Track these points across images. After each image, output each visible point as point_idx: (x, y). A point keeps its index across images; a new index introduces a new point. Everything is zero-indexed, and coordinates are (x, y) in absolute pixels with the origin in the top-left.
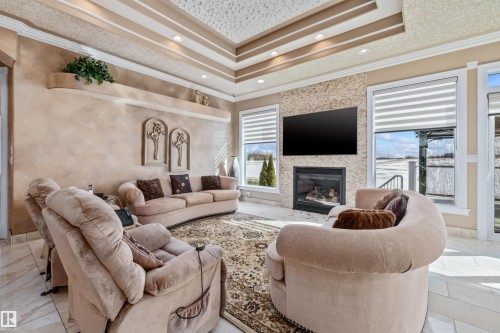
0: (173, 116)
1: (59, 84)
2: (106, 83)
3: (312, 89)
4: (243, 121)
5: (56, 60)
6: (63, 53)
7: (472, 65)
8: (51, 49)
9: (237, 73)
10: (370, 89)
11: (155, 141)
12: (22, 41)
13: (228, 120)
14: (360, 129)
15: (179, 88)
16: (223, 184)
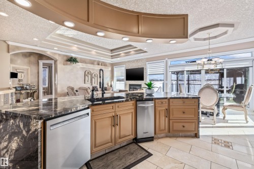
0: (93, 69)
1: (67, 64)
2: (77, 63)
3: (133, 61)
4: (115, 69)
5: (65, 58)
6: (67, 56)
7: (167, 59)
8: (64, 55)
9: (112, 56)
10: (147, 63)
11: (88, 77)
12: (59, 55)
13: (110, 69)
14: (145, 74)
15: (94, 61)
16: (108, 89)
